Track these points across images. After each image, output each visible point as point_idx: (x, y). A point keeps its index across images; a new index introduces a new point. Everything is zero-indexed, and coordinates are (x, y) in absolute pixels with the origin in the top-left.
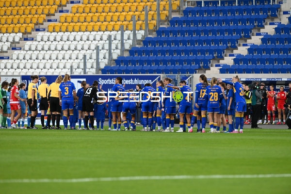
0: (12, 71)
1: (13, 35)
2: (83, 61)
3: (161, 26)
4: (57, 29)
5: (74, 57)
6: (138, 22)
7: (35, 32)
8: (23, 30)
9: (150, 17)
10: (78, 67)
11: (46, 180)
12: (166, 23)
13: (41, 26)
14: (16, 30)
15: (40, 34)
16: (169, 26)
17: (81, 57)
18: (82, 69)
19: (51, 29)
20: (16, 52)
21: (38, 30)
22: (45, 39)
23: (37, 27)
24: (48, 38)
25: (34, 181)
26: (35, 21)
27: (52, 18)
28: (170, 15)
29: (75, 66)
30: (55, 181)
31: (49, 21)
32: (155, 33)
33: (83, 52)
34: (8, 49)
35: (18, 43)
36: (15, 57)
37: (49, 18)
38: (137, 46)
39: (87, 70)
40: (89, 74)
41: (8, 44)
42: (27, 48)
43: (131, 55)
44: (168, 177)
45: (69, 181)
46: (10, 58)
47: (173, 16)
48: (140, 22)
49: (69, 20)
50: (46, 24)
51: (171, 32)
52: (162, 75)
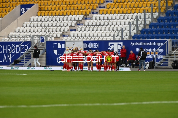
0: (78, 38)
1: (78, 16)
2: (121, 31)
3: (168, 10)
4: (105, 12)
5: (115, 29)
6: (154, 8)
7: (92, 14)
8: (84, 13)
9: (161, 5)
10: (118, 36)
11: (98, 104)
12: (171, 8)
13: (95, 11)
14: (80, 13)
15: (95, 15)
16: (173, 10)
17: (119, 29)
18: (120, 37)
19: (101, 12)
20: (80, 27)
21: (93, 13)
22: (98, 18)
23: (93, 11)
24: (100, 18)
25: (90, 105)
26: (91, 7)
27: (102, 6)
28: (174, 3)
29: (116, 35)
30: (104, 104)
31: (100, 7)
32: (164, 14)
33: (121, 26)
34: (75, 25)
35: (81, 21)
36: (79, 30)
37: (100, 6)
38: (154, 22)
39: (124, 37)
40: (125, 39)
41: (75, 22)
42: (86, 24)
43: (150, 28)
44: (172, 102)
45: (112, 104)
46: (76, 30)
47: (176, 4)
48: (156, 8)
49: (112, 6)
50: (98, 9)
51: (174, 13)
52: (169, 40)
